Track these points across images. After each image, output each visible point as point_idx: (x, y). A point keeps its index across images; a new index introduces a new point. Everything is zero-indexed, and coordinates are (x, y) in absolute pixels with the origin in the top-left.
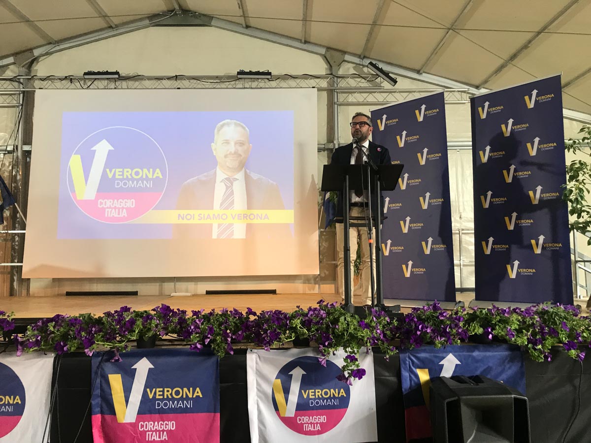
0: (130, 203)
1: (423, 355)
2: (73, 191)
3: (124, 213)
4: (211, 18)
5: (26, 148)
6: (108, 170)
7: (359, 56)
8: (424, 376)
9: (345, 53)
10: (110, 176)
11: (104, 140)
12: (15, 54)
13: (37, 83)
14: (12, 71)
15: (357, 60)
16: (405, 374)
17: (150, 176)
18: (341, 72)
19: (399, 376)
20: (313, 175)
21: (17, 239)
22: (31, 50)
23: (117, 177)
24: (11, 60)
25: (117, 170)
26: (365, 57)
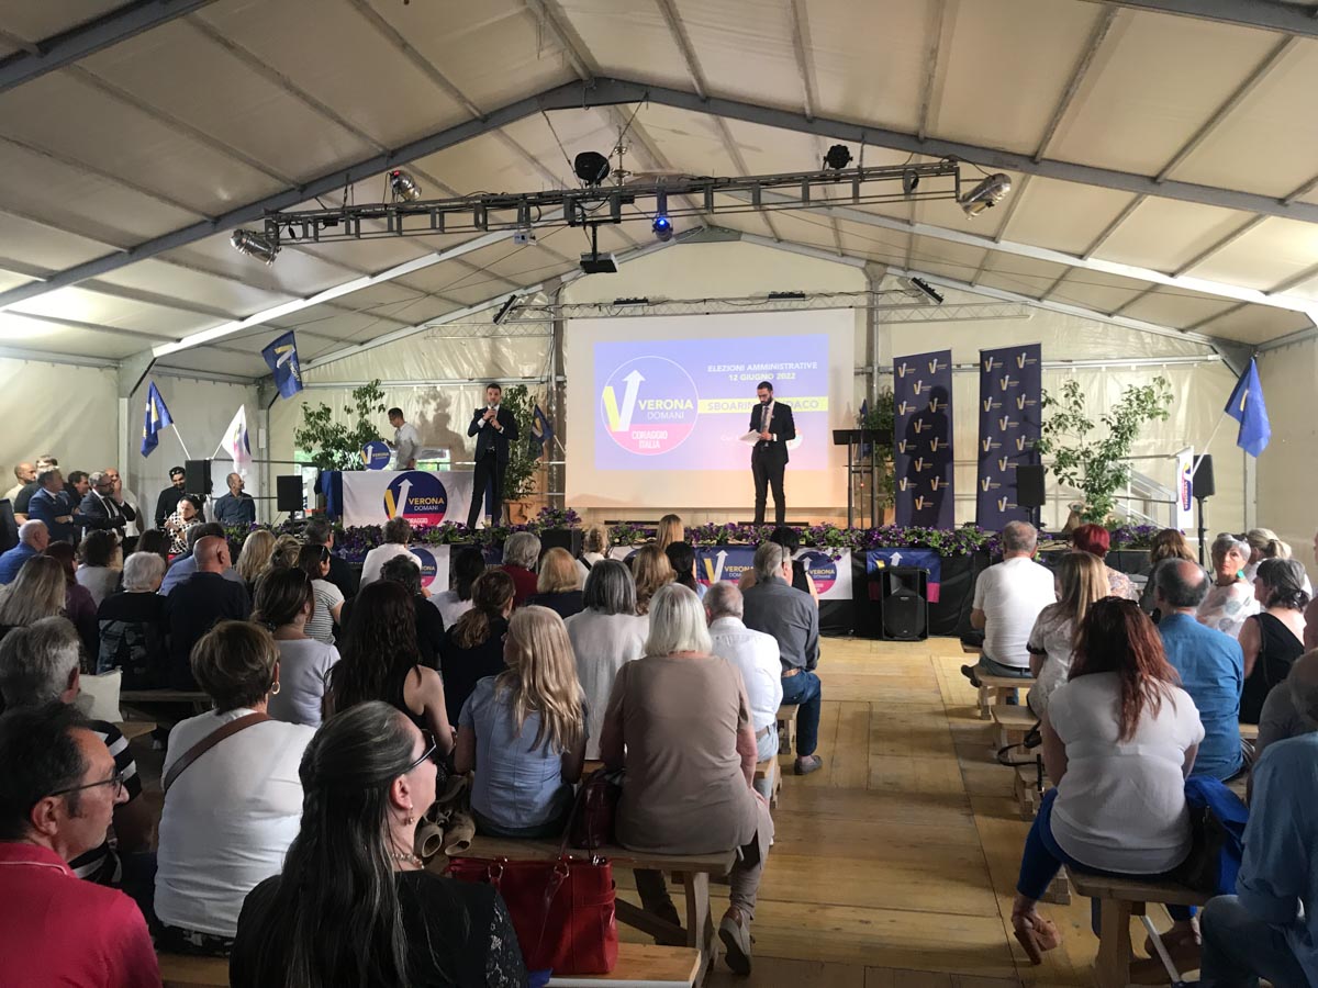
0: (663, 435)
1: (880, 553)
2: (608, 422)
3: (657, 445)
4: (740, 233)
5: (560, 379)
6: (640, 402)
7: (903, 269)
8: (881, 565)
9: (886, 265)
10: (643, 407)
11: (635, 372)
12: (543, 282)
13: (566, 312)
14: (541, 298)
15: (901, 273)
16: (869, 563)
17: (681, 407)
18: (882, 288)
19: (866, 564)
20: (848, 404)
21: (555, 469)
22: (558, 276)
23: (649, 408)
24: (540, 287)
25: (650, 401)
26: (909, 269)
